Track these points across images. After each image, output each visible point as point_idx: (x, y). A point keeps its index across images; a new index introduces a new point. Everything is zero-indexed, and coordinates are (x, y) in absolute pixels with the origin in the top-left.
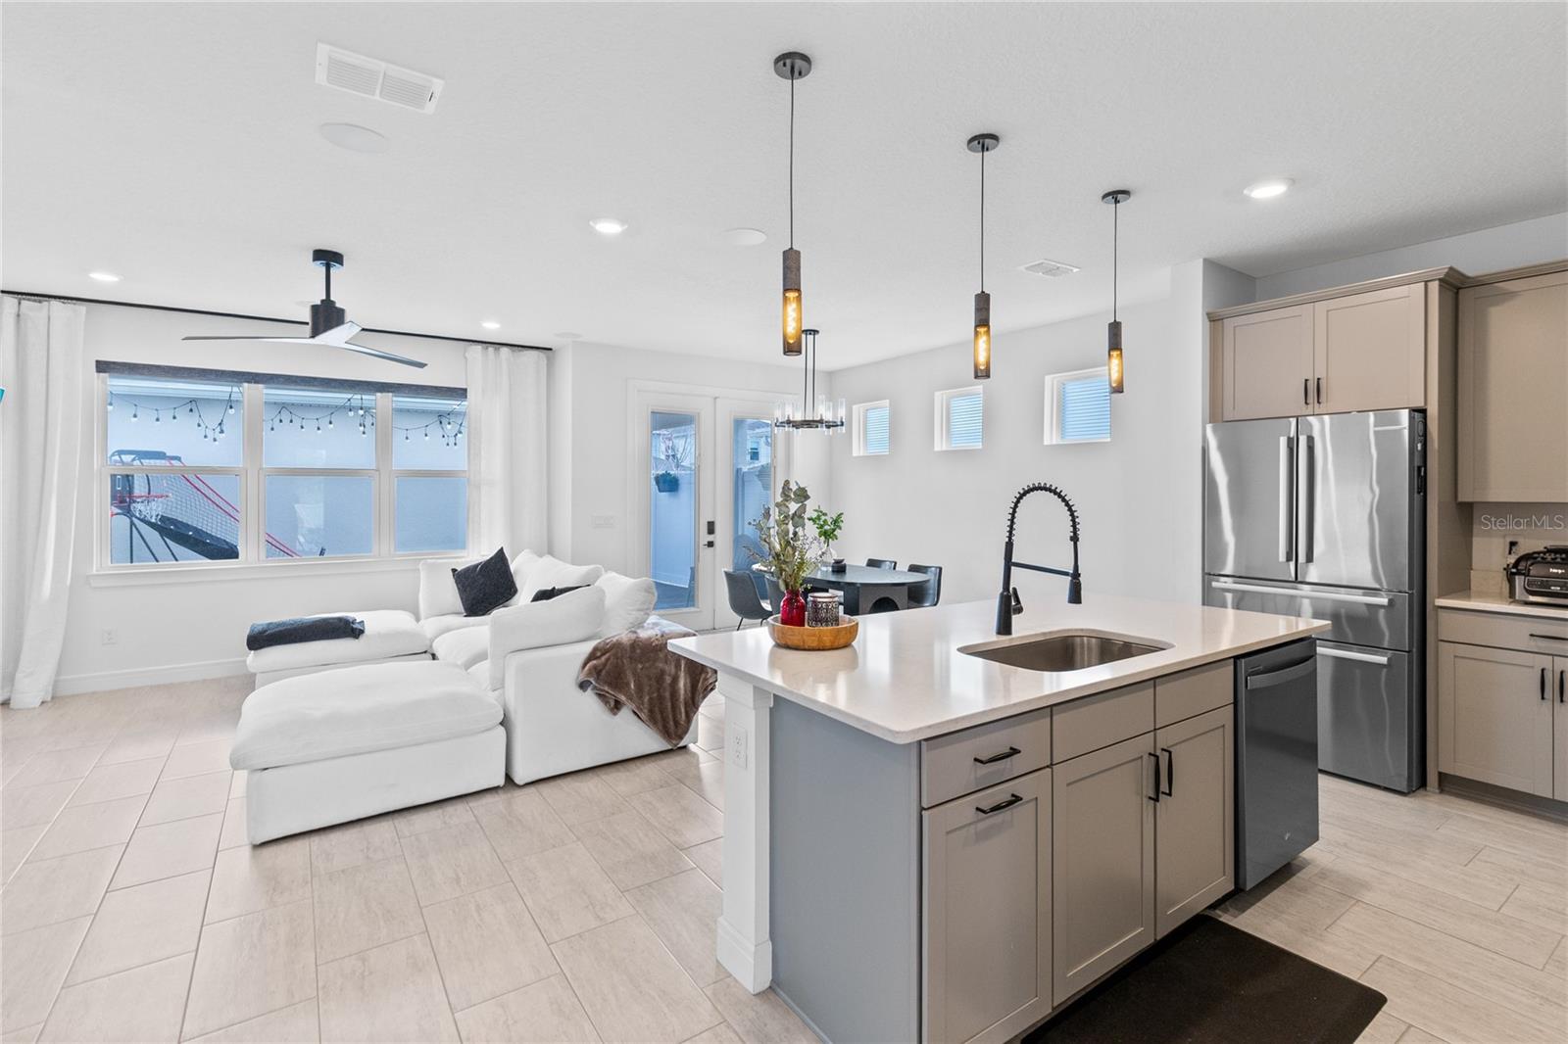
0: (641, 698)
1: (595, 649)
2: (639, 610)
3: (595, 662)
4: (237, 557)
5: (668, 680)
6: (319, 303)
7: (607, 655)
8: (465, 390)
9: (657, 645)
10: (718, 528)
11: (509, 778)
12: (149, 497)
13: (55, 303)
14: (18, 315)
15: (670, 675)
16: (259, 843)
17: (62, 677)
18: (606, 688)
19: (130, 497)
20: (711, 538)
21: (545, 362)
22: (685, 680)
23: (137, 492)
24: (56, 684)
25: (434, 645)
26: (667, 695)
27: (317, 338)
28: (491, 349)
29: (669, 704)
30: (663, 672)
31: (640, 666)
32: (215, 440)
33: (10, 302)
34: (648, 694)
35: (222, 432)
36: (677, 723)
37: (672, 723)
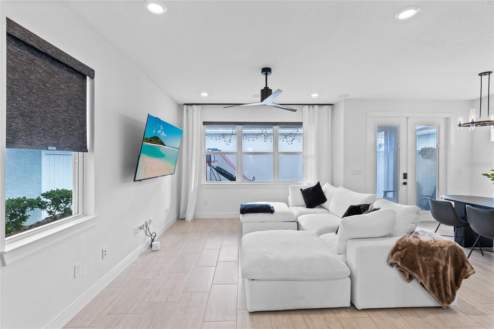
0: (426, 276)
1: (397, 245)
2: (413, 223)
3: (399, 253)
4: (235, 181)
5: (441, 268)
6: (263, 88)
7: (405, 250)
8: (302, 123)
9: (433, 247)
10: (409, 176)
11: (352, 304)
12: (214, 161)
13: (194, 105)
14: (187, 110)
15: (442, 265)
16: (251, 312)
17: (196, 213)
18: (406, 268)
19: (211, 161)
20: (405, 181)
21: (331, 110)
22: (451, 269)
23: (212, 160)
24: (195, 215)
25: (298, 219)
26: (441, 277)
27: (263, 102)
28: (311, 107)
29: (442, 282)
30: (438, 264)
31: (424, 258)
32: (229, 145)
33: (185, 106)
34: (429, 275)
35: (230, 142)
36: (447, 294)
37: (444, 294)
